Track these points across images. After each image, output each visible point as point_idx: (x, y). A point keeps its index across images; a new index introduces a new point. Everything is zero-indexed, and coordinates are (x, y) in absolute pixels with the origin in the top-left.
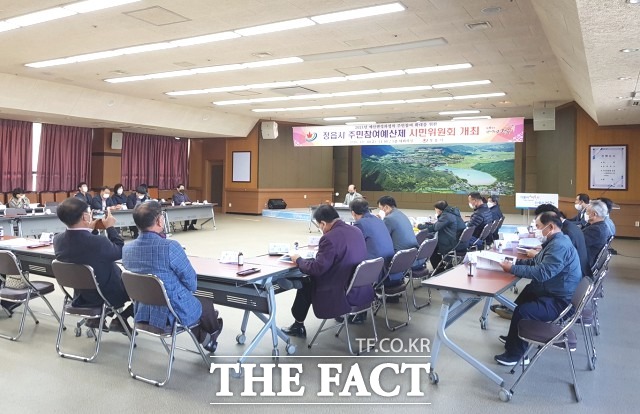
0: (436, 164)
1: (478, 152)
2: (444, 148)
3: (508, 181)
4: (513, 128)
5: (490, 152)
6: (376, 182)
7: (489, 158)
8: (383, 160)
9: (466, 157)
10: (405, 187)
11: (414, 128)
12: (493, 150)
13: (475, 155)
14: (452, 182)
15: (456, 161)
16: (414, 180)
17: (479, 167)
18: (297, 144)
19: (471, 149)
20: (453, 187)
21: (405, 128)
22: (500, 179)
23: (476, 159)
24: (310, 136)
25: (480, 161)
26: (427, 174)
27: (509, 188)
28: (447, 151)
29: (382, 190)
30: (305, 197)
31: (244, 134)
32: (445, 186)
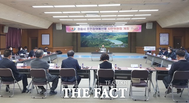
0: (105, 38)
1: (118, 35)
2: (107, 34)
3: (126, 43)
4: (139, 28)
5: (121, 35)
6: (86, 44)
7: (121, 36)
8: (88, 37)
9: (114, 36)
10: (95, 45)
11: (109, 27)
12: (122, 34)
13: (117, 36)
14: (110, 44)
15: (111, 37)
16: (98, 43)
17: (118, 39)
18: (67, 32)
19: (116, 34)
20: (110, 45)
21: (106, 27)
22: (124, 43)
23: (117, 37)
24: (73, 29)
25: (118, 37)
26: (103, 41)
27: (126, 45)
28: (108, 34)
29: (88, 47)
30: (66, 50)
31: (47, 28)
32: (108, 45)
